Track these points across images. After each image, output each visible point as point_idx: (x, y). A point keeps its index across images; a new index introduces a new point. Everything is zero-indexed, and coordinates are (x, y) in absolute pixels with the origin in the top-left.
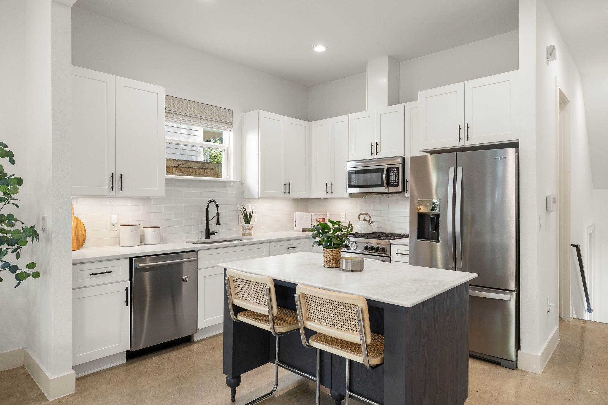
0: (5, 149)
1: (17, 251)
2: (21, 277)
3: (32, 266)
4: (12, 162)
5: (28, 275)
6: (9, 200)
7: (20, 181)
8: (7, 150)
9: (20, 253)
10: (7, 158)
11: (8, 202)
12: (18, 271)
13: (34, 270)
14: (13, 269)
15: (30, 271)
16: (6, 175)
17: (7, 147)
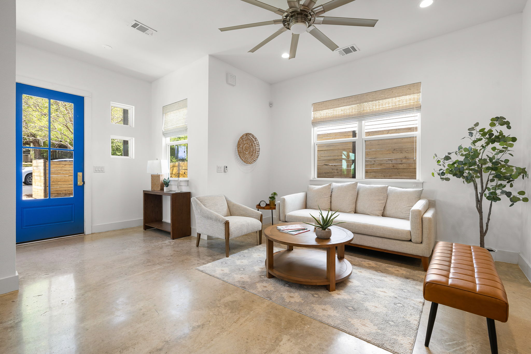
0: (504, 120)
1: (511, 182)
2: (514, 200)
3: (522, 193)
4: (509, 127)
5: (519, 199)
6: (506, 151)
7: (514, 139)
8: (506, 121)
9: (513, 183)
10: (505, 126)
11: (505, 153)
12: (512, 196)
13: (524, 196)
14: (508, 194)
15: (521, 197)
16: (505, 136)
17: (505, 119)
